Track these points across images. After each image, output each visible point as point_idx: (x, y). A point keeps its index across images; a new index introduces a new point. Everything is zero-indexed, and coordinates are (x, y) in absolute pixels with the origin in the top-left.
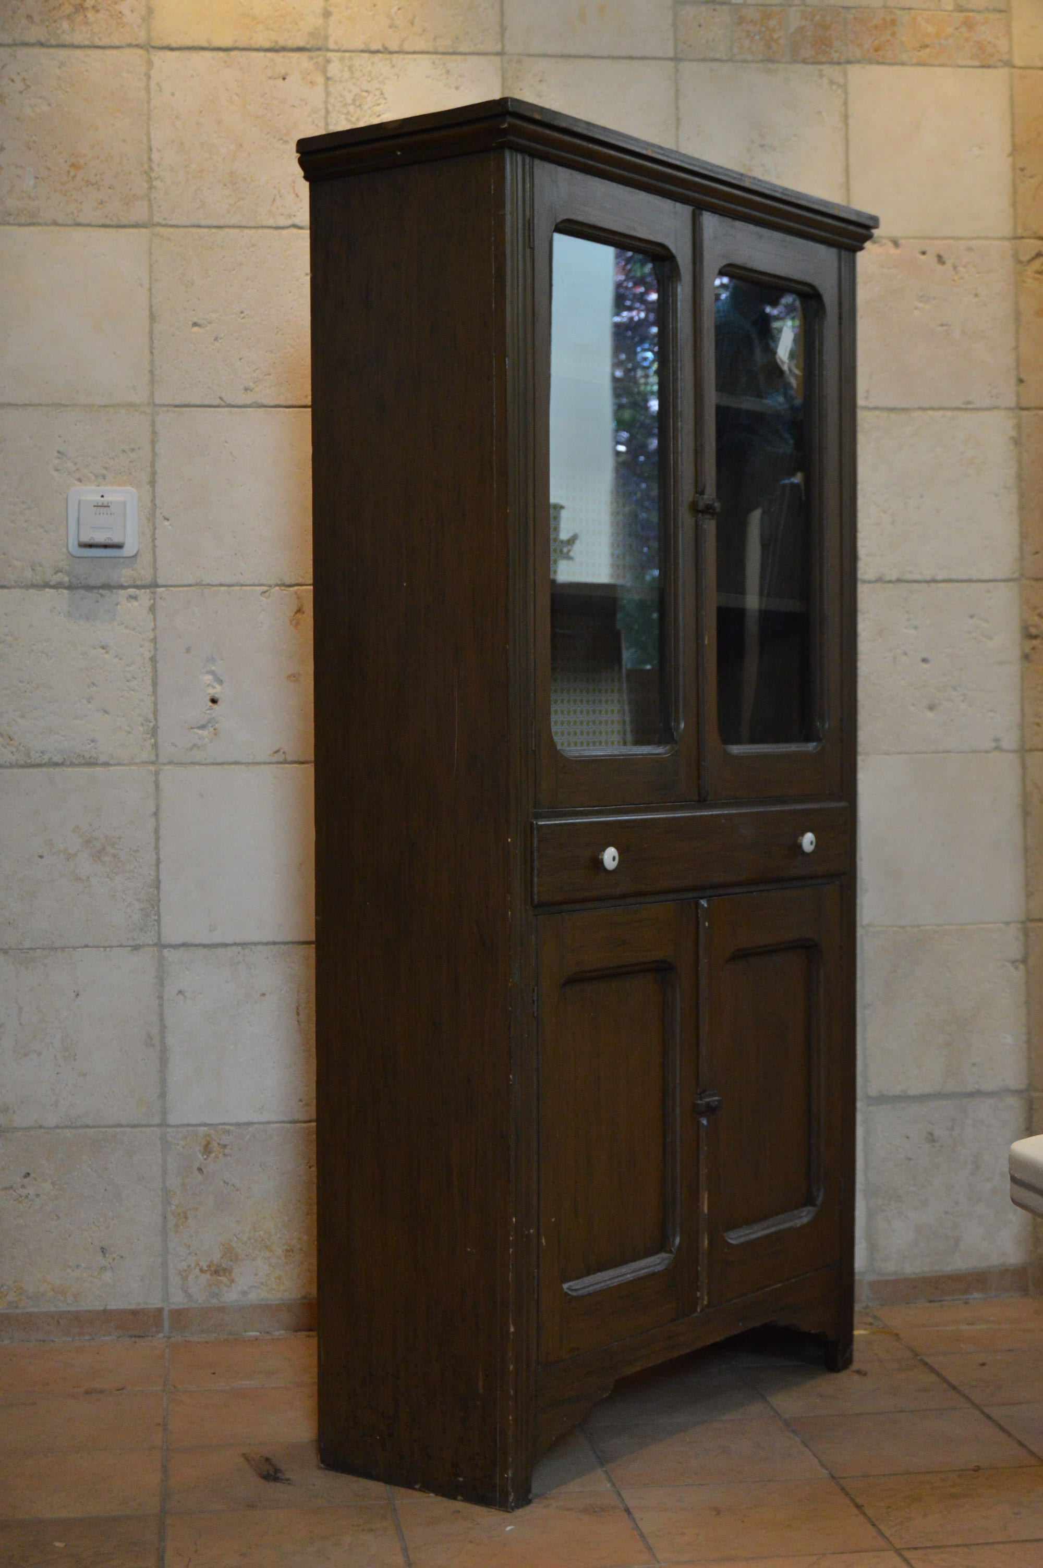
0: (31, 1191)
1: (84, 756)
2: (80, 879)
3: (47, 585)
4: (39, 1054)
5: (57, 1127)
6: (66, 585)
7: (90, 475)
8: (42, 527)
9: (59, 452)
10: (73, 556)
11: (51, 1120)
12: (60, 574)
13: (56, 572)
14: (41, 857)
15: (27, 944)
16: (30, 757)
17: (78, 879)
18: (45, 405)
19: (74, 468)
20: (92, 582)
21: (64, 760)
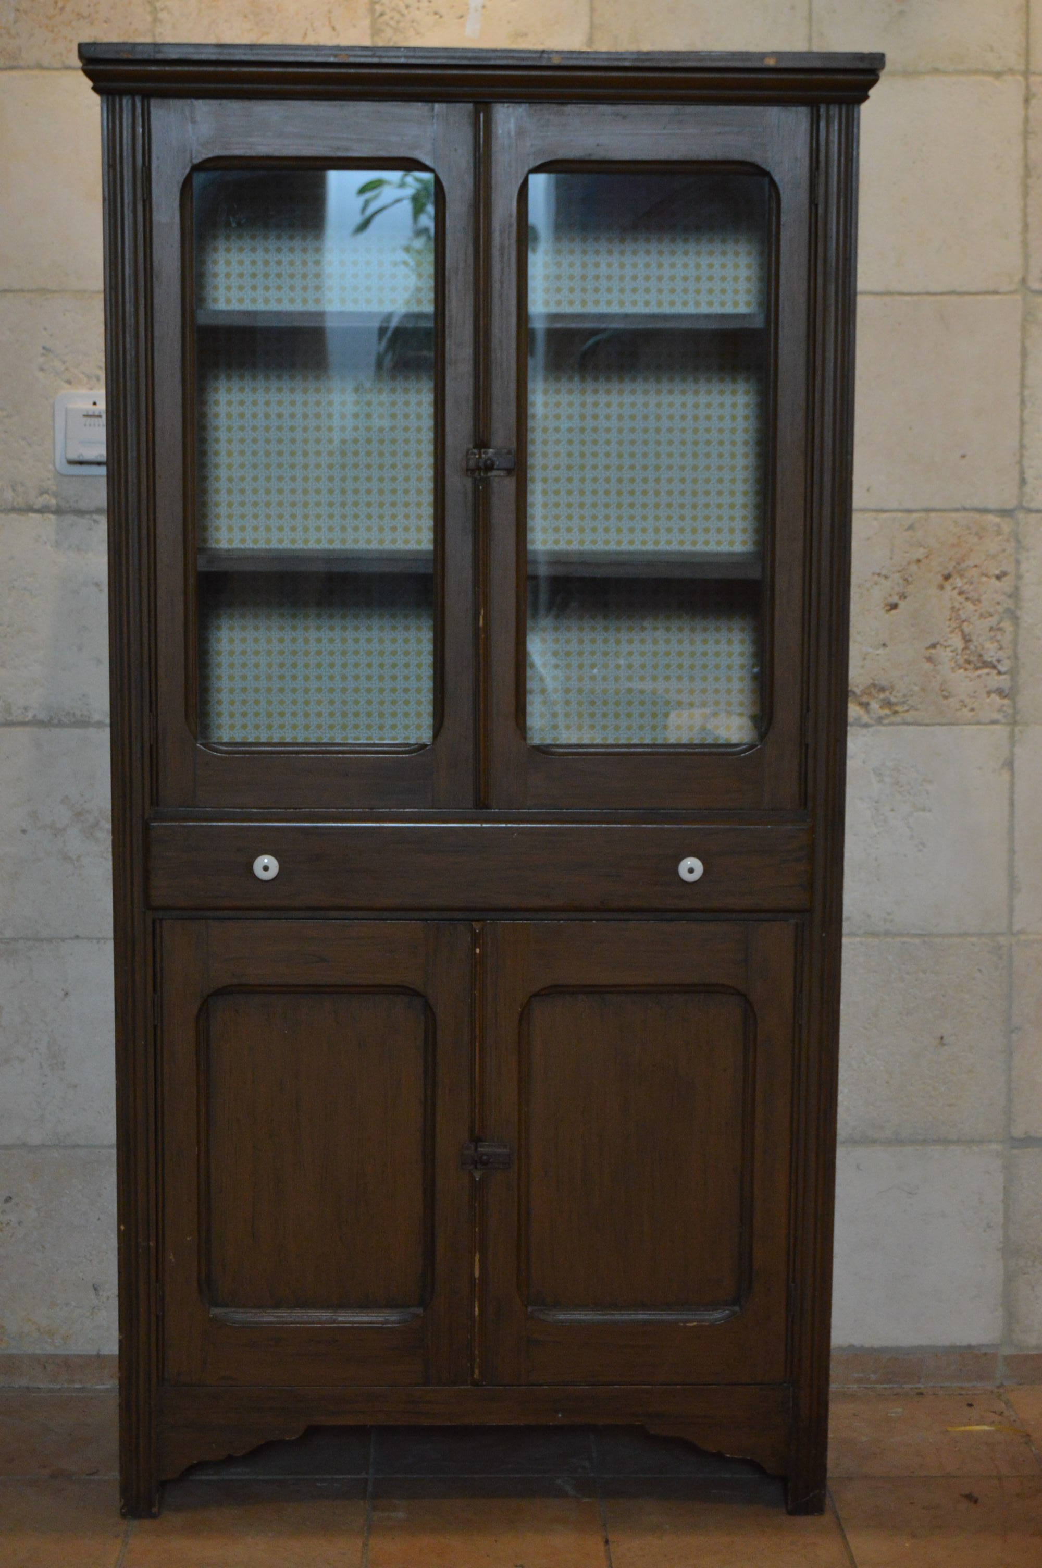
0: (13, 1218)
1: (74, 714)
2: (70, 858)
3: (30, 509)
4: (23, 1061)
5: (43, 1146)
6: (53, 509)
7: (81, 376)
8: (24, 439)
9: (44, 348)
10: (59, 473)
11: (36, 1138)
12: (46, 496)
13: (41, 494)
14: (24, 831)
15: (8, 934)
16: (10, 714)
17: (67, 858)
18: (28, 291)
19: (63, 368)
20: (83, 505)
21: (51, 718)
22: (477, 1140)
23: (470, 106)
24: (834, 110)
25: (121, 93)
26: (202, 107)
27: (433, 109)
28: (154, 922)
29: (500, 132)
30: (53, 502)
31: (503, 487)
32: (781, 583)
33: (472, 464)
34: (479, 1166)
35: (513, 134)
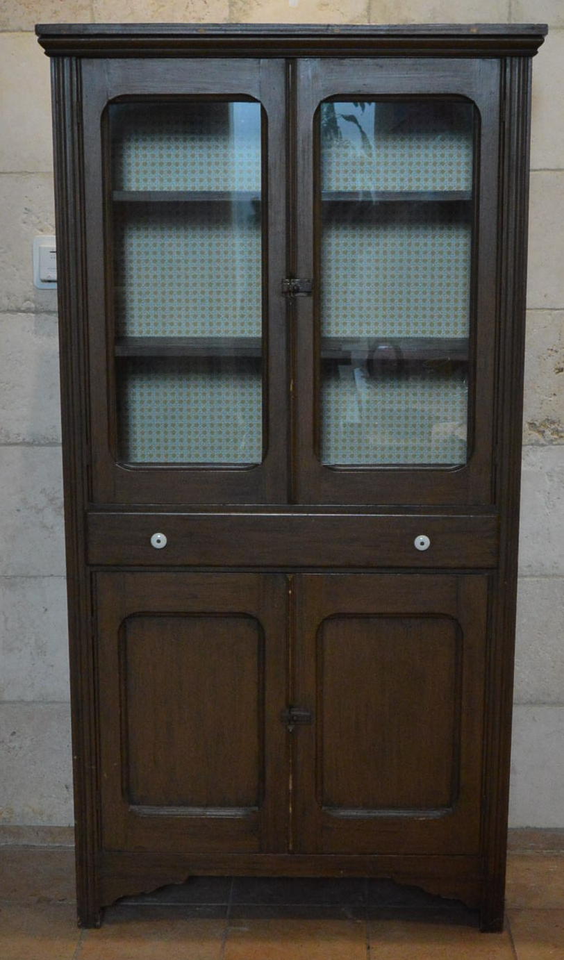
0: (17, 744)
1: (47, 438)
3: (19, 310)
4: (21, 650)
5: (33, 702)
6: (33, 310)
7: (49, 226)
8: (14, 266)
9: (26, 209)
10: (38, 289)
11: (29, 696)
12: (28, 302)
13: (26, 301)
14: (18, 510)
15: (10, 573)
16: (9, 438)
17: (44, 526)
18: (16, 173)
19: (38, 221)
20: (51, 308)
21: (34, 441)
22: (290, 707)
23: (283, 61)
24: (516, 60)
25: (64, 55)
26: (115, 63)
27: (259, 63)
28: (91, 573)
29: (302, 77)
30: (33, 305)
31: (305, 303)
32: (480, 362)
33: (285, 289)
34: (292, 723)
35: (310, 78)
